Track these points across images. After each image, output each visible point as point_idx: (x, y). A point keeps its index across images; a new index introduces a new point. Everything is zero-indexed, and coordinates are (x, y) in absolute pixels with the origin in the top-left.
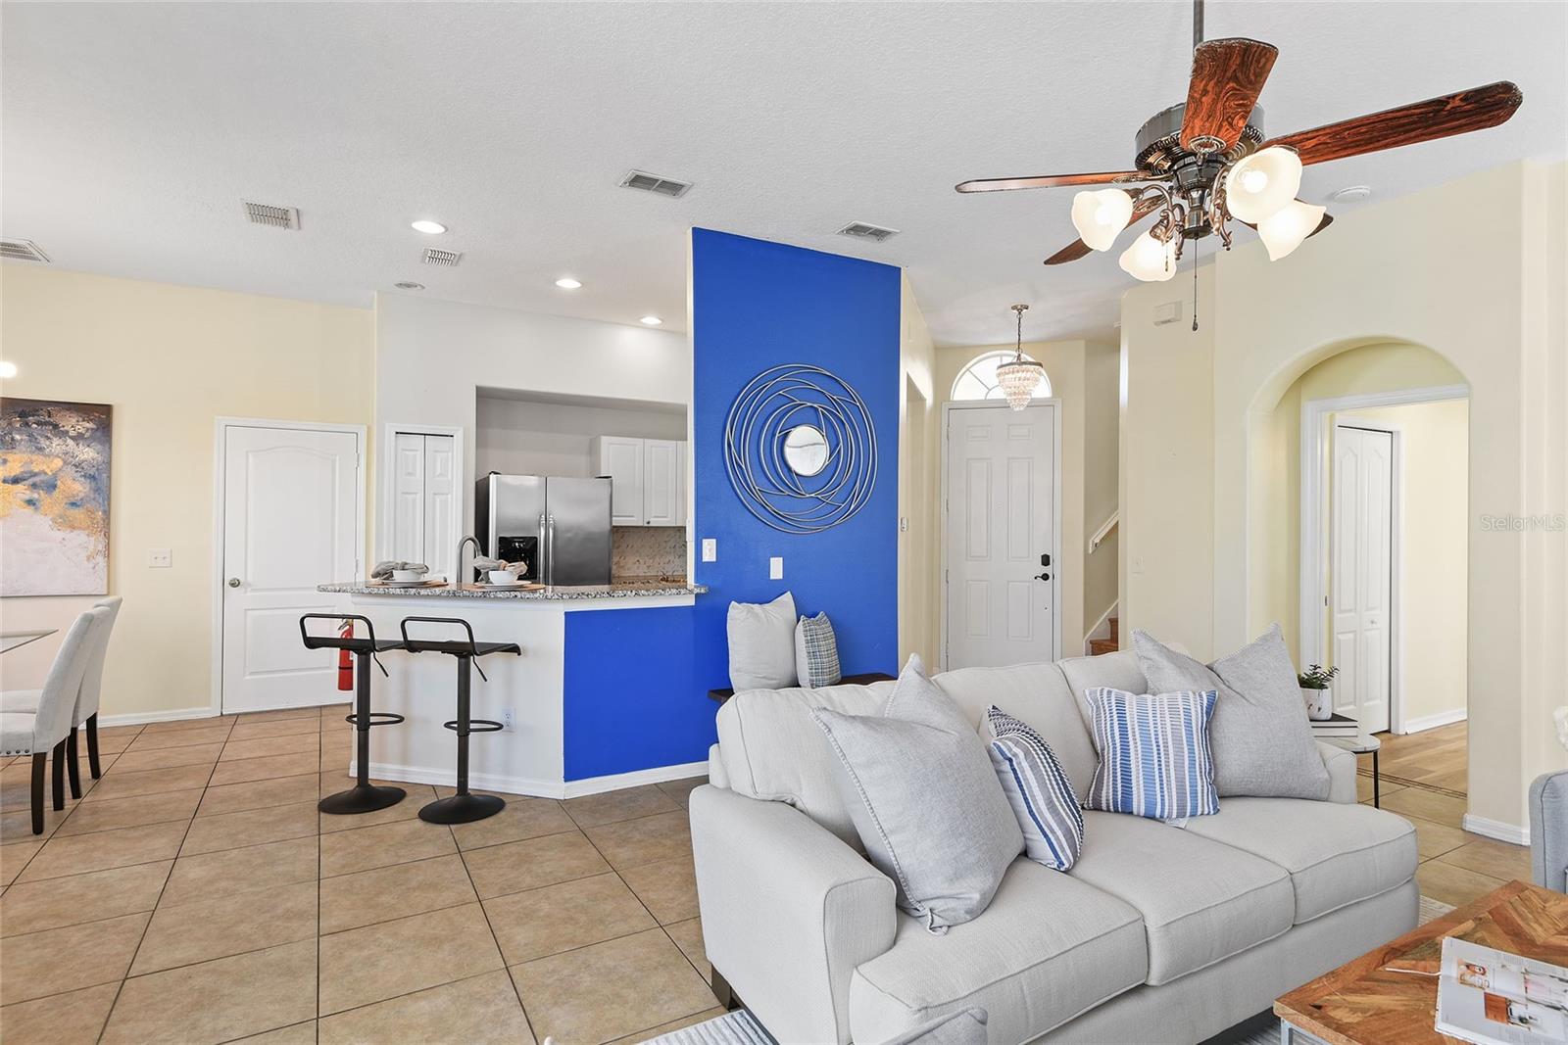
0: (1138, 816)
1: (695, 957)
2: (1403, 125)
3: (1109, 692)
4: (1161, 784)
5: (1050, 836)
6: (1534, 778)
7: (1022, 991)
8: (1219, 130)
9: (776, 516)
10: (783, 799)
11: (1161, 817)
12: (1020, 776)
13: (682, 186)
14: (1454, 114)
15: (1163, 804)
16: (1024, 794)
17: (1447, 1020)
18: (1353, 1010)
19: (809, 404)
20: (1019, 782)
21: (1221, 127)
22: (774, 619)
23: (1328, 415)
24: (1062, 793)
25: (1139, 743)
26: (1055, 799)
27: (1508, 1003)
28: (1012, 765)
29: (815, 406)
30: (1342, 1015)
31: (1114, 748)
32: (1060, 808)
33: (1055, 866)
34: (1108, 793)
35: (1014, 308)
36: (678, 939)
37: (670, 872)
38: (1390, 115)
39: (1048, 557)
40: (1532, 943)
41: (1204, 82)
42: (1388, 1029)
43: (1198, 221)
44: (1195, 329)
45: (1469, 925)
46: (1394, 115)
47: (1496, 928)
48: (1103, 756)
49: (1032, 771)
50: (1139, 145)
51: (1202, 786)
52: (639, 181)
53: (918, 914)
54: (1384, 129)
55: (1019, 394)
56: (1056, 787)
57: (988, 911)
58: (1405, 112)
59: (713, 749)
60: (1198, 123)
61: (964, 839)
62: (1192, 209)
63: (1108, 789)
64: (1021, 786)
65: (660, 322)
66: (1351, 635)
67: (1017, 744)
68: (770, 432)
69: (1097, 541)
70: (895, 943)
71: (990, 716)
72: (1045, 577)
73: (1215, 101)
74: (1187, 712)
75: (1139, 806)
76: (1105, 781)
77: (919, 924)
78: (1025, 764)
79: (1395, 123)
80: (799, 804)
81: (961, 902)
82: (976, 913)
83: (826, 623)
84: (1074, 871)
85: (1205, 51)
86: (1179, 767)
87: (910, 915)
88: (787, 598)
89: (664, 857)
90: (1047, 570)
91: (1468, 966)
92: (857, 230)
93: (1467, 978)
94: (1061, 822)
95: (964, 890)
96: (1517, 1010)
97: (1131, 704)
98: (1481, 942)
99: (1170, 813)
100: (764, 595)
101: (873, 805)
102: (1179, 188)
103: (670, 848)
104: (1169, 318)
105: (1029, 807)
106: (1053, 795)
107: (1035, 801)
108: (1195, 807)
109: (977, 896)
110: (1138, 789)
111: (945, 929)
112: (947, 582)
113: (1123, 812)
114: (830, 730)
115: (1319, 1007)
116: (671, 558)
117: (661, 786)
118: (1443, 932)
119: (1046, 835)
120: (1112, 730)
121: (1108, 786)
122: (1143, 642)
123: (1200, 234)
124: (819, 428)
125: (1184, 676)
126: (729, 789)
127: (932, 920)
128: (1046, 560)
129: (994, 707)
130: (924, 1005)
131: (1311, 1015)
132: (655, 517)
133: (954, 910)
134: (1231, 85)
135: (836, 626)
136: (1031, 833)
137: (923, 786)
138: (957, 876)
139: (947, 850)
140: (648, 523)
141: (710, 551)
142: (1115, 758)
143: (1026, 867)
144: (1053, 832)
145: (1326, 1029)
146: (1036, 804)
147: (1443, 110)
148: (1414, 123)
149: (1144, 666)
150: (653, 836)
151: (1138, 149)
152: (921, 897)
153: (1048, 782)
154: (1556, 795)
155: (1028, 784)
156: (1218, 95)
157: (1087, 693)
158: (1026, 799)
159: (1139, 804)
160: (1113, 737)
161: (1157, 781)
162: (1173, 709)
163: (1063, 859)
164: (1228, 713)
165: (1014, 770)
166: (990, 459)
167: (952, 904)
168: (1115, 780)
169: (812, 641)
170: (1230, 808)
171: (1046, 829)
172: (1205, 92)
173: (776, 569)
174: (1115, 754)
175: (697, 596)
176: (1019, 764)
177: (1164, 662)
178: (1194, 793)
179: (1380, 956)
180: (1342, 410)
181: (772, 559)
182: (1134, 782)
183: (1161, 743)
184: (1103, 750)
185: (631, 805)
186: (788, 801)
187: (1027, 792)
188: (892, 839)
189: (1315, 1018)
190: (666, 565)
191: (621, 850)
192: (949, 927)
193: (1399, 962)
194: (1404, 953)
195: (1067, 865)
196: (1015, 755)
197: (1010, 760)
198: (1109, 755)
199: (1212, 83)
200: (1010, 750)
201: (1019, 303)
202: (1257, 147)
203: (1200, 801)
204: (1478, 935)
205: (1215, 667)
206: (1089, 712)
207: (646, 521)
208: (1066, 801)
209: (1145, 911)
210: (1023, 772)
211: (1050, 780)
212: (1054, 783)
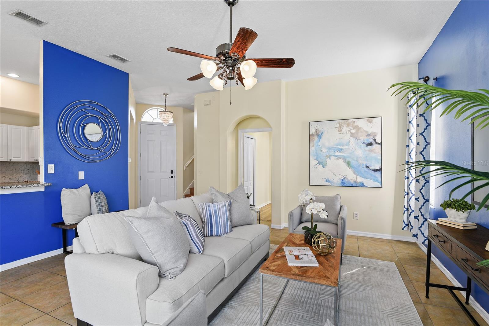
0: (214, 236)
1: (66, 320)
2: (274, 63)
3: (206, 204)
4: (220, 226)
5: (197, 245)
6: (289, 212)
7: (199, 288)
8: (239, 53)
9: (81, 156)
10: (109, 252)
11: (220, 235)
12: (189, 229)
13: (42, 22)
14: (283, 63)
15: (220, 233)
16: (190, 234)
17: (290, 263)
18: (274, 266)
19: (94, 115)
20: (188, 231)
21: (240, 51)
22: (82, 194)
23: (243, 133)
24: (199, 232)
25: (214, 217)
26: (198, 234)
27: (298, 256)
28: (186, 227)
29: (97, 116)
30: (272, 268)
31: (208, 219)
32: (199, 236)
33: (199, 253)
34: (206, 231)
35: (164, 94)
36: (56, 316)
37: (45, 294)
38: (272, 60)
39: (173, 171)
40: (297, 244)
41: (239, 38)
42: (281, 268)
43: (232, 75)
44: (231, 104)
45: (286, 243)
46: (274, 60)
47: (290, 243)
48: (205, 221)
49: (192, 227)
50: (217, 52)
51: (229, 225)
52: (19, 15)
53: (165, 276)
54: (271, 63)
55: (166, 121)
56: (198, 231)
57: (185, 270)
58: (275, 60)
59: (75, 240)
60: (235, 49)
61: (178, 249)
62: (230, 72)
63: (207, 230)
64: (189, 232)
65: (18, 76)
66: (247, 187)
67: (188, 220)
68: (78, 124)
69: (187, 166)
70: (158, 287)
71: (176, 214)
72: (172, 177)
73: (240, 44)
74: (225, 206)
75: (214, 234)
76: (206, 228)
77: (165, 279)
78: (190, 226)
79: (273, 62)
80: (115, 252)
81: (178, 268)
82: (182, 271)
83: (102, 194)
84: (203, 253)
85: (242, 30)
86: (224, 221)
87: (161, 277)
88: (86, 186)
89: (40, 289)
90: (172, 175)
91: (290, 251)
92: (115, 57)
93: (291, 253)
94: (200, 240)
95: (178, 265)
96: (300, 257)
97: (212, 206)
98: (289, 246)
99: (222, 234)
100: (77, 185)
101: (148, 245)
102: (227, 66)
103: (42, 286)
104: (208, 104)
105: (191, 238)
106: (198, 233)
107: (193, 236)
108: (228, 231)
109: (182, 266)
110: (214, 228)
111: (174, 278)
112: (141, 180)
113: (210, 236)
114: (132, 223)
115: (268, 268)
116: (22, 175)
117: (30, 264)
118: (283, 246)
119: (196, 245)
120: (207, 214)
121: (206, 229)
122: (213, 189)
123: (232, 79)
124: (98, 124)
125: (223, 197)
126: (84, 253)
127: (170, 276)
128: (172, 172)
129: (176, 212)
130: (174, 300)
131: (267, 270)
132: (13, 158)
133: (176, 271)
134: (245, 41)
135: (106, 195)
136: (191, 245)
137: (165, 236)
138: (176, 261)
139: (173, 254)
140: (11, 160)
141: (51, 169)
142: (208, 222)
143: (192, 255)
144: (198, 243)
145: (271, 272)
146: (193, 237)
147: (282, 61)
148: (276, 63)
149: (213, 196)
150: (32, 283)
151: (216, 53)
152: (165, 271)
153: (196, 230)
154: (293, 215)
155: (191, 231)
156: (241, 43)
157: (200, 205)
158: (190, 236)
159: (214, 233)
160: (207, 216)
161: (219, 225)
162: (222, 206)
163: (201, 250)
164: (234, 205)
165: (187, 228)
166: (155, 141)
167: (175, 270)
168: (208, 228)
169: (98, 201)
170: (235, 229)
171: (196, 243)
172: (239, 41)
173: (81, 175)
174: (208, 220)
175: (46, 187)
176: (188, 226)
177: (218, 195)
178: (227, 227)
179: (274, 254)
180: (246, 133)
181: (79, 172)
182: (213, 227)
183: (220, 215)
184: (205, 220)
185: (17, 274)
186: (111, 252)
187: (191, 234)
188: (155, 255)
189: (268, 270)
190: (19, 178)
191: (17, 292)
192: (175, 277)
193: (278, 254)
194: (278, 252)
195: (202, 252)
196: (187, 223)
197: (186, 225)
198: (206, 221)
199: (241, 39)
200: (186, 222)
201: (166, 93)
202: (245, 60)
203: (229, 229)
204: (288, 245)
205: (229, 194)
206: (201, 210)
207: (9, 159)
208: (201, 234)
209: (223, 259)
210: (189, 228)
211: (197, 229)
212: (198, 230)
